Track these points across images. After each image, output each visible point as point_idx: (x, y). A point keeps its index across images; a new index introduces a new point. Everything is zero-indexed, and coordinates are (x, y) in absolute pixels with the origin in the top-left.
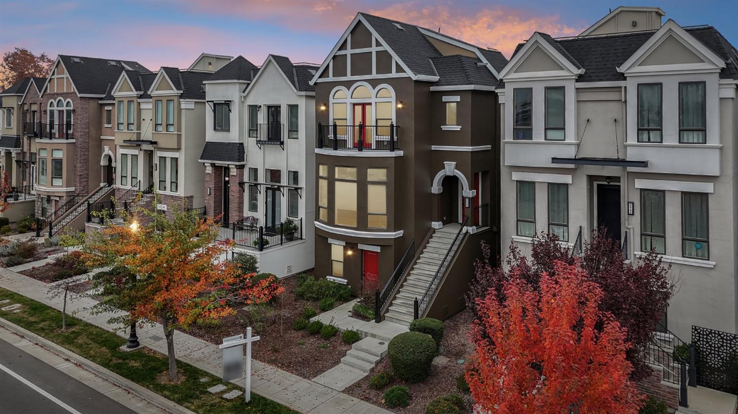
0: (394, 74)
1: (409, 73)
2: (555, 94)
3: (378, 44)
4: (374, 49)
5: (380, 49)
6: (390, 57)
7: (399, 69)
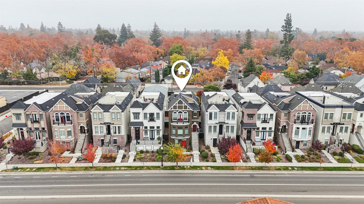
0: (188, 110)
1: (191, 109)
2: (216, 113)
3: (184, 104)
4: (183, 105)
5: (185, 105)
6: (187, 106)
7: (189, 109)
